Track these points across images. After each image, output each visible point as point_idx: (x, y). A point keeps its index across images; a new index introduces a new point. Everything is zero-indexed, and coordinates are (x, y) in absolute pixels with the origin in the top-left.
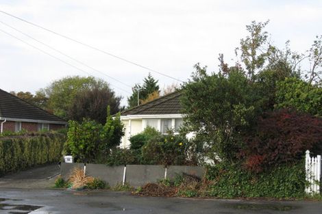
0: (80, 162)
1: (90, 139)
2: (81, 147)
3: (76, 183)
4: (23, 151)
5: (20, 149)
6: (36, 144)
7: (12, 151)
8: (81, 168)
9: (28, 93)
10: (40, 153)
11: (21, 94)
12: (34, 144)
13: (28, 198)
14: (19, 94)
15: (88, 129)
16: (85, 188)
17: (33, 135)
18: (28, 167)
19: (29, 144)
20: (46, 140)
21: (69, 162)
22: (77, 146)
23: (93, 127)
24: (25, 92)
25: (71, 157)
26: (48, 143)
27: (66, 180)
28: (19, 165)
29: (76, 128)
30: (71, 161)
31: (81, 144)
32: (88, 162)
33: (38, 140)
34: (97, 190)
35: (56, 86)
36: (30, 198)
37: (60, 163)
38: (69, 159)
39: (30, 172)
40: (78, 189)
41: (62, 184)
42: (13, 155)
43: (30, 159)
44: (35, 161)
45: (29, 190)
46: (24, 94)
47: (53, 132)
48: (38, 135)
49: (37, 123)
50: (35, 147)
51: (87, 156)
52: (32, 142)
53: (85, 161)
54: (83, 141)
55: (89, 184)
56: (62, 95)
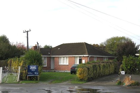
0: (128, 74)
1: (132, 64)
2: (129, 67)
3: (127, 83)
4: (100, 69)
5: (99, 68)
6: (105, 66)
7: (96, 69)
8: (129, 76)
9: (97, 45)
10: (106, 70)
11: (94, 45)
12: (104, 66)
13: (108, 89)
14: (93, 45)
15: (131, 59)
16: (130, 85)
17: (103, 62)
18: (102, 76)
19: (102, 66)
20: (109, 64)
21: (123, 74)
22: (127, 67)
23: (134, 59)
24: (96, 44)
25: (124, 72)
26: (109, 66)
27: (122, 81)
28: (99, 75)
29: (126, 59)
30: (124, 74)
31: (129, 66)
32: (132, 74)
33: (106, 64)
34: (136, 86)
35: (108, 41)
36: (109, 89)
37: (119, 74)
38: (123, 73)
39: (104, 78)
40: (128, 86)
41: (120, 83)
42: (97, 71)
43: (103, 72)
44: (105, 74)
45: (107, 86)
46: (95, 45)
47: (111, 61)
48: (105, 62)
49: (103, 57)
50: (105, 68)
51: (131, 72)
52: (104, 65)
53: (130, 74)
54: (129, 65)
55: (132, 83)
56: (111, 45)
